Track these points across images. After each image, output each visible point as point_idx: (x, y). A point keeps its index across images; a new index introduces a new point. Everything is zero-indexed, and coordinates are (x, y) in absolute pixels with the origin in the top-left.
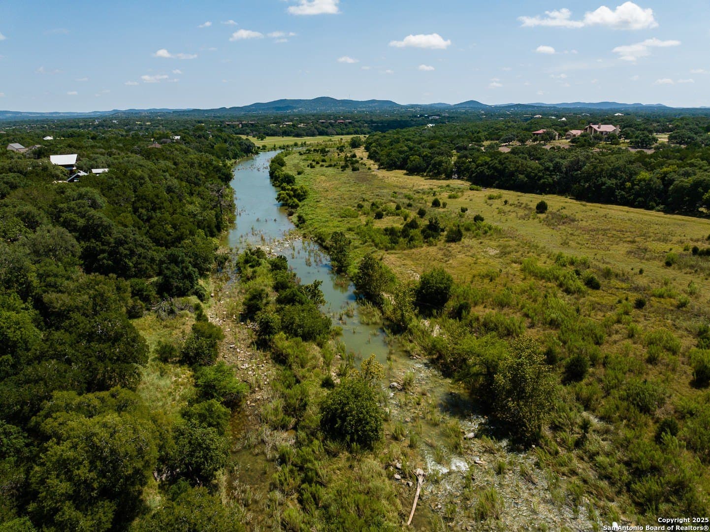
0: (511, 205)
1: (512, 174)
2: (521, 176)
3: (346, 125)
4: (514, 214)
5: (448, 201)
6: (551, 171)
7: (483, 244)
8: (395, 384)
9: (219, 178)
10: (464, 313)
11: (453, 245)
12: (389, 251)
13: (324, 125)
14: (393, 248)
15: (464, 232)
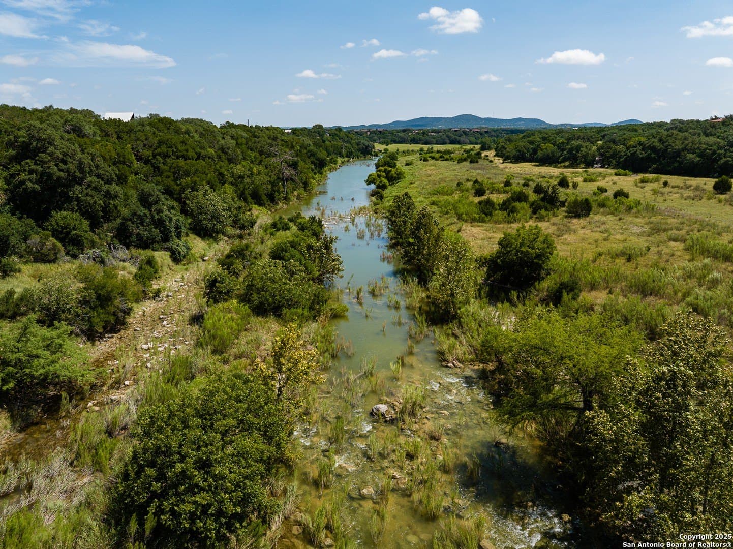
0: (673, 187)
2: (691, 156)
3: (481, 134)
4: (678, 195)
5: (581, 184)
7: (624, 221)
10: (565, 297)
11: (575, 221)
12: (474, 224)
13: (457, 133)
14: (483, 221)
15: (595, 208)
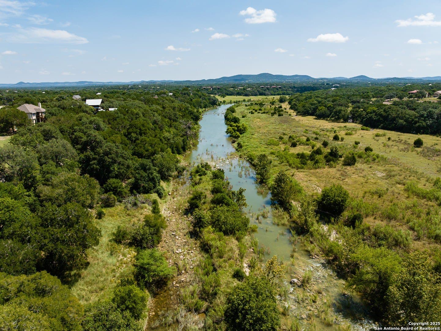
0: (393, 141)
1: (394, 119)
2: (401, 121)
3: (277, 89)
4: (396, 147)
5: (345, 137)
6: (425, 118)
7: (372, 168)
8: (296, 280)
9: (192, 118)
10: (357, 223)
11: (348, 168)
12: (299, 170)
13: (263, 89)
14: (302, 168)
15: (357, 159)
